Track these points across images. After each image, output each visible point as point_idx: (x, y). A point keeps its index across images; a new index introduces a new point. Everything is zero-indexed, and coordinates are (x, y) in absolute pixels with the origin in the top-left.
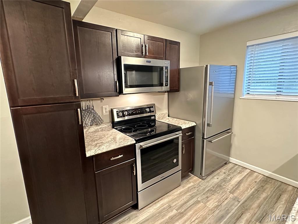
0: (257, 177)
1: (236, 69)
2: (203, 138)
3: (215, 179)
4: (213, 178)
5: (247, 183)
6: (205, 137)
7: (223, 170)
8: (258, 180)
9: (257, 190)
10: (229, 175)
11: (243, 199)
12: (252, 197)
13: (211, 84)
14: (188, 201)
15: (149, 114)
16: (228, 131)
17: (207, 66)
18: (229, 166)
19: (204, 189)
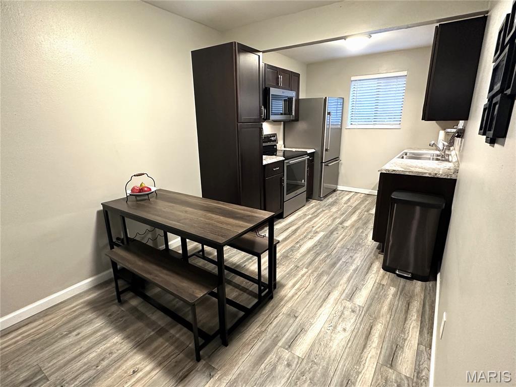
0: (360, 195)
1: (342, 101)
2: (322, 162)
3: (330, 200)
4: (328, 199)
5: (355, 199)
6: (324, 162)
7: (334, 194)
8: (361, 197)
9: (363, 201)
10: (340, 197)
11: (354, 205)
12: (360, 204)
13: (329, 113)
14: (316, 211)
15: (272, 143)
16: (337, 159)
17: (326, 98)
18: (338, 192)
19: (325, 205)
